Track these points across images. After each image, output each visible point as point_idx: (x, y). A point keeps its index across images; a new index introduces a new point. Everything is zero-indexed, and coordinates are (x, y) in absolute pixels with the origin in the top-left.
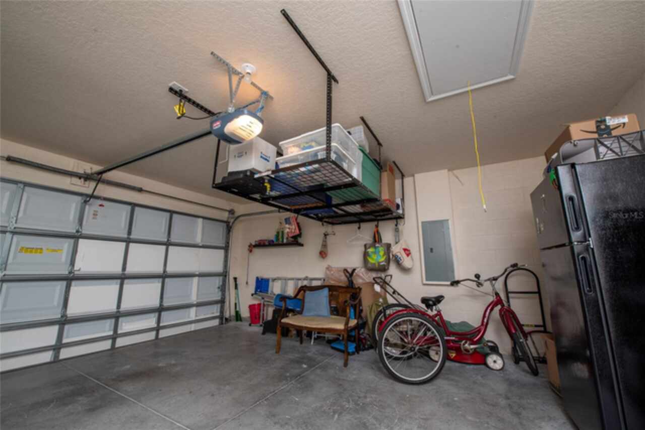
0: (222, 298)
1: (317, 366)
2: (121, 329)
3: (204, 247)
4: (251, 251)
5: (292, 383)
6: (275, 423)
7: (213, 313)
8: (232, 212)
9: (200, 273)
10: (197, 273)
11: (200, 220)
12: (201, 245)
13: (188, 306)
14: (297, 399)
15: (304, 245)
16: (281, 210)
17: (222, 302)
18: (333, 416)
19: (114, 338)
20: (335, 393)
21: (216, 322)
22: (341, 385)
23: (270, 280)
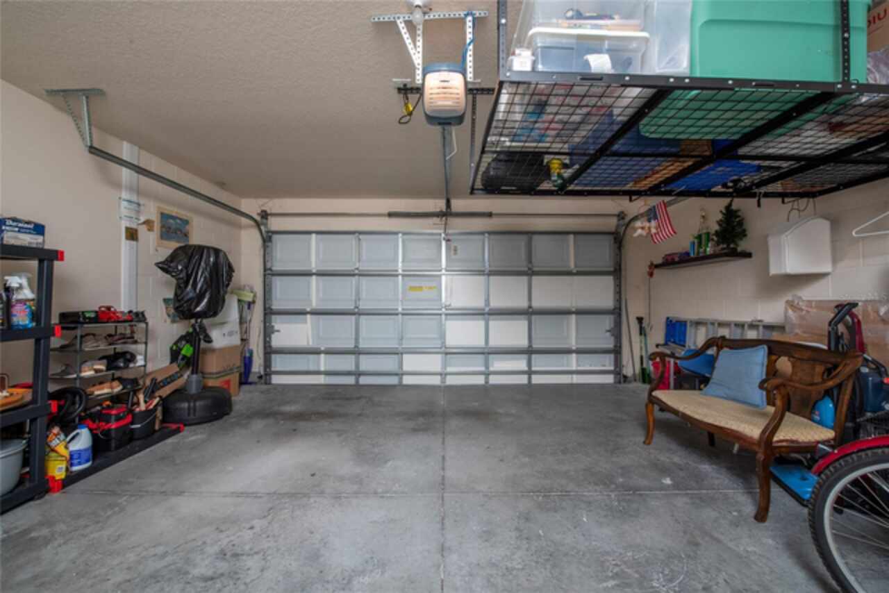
0: (615, 346)
1: (689, 492)
2: (493, 366)
3: (579, 273)
4: (651, 274)
5: (609, 496)
6: (517, 529)
7: (604, 366)
8: (621, 216)
9: (577, 310)
10: (574, 310)
11: (571, 237)
12: (575, 271)
13: (568, 352)
14: (585, 519)
15: (753, 255)
16: (634, 198)
17: (617, 351)
18: (607, 579)
19: (487, 374)
20: (662, 550)
21: (609, 379)
22: (697, 545)
23: (688, 324)
